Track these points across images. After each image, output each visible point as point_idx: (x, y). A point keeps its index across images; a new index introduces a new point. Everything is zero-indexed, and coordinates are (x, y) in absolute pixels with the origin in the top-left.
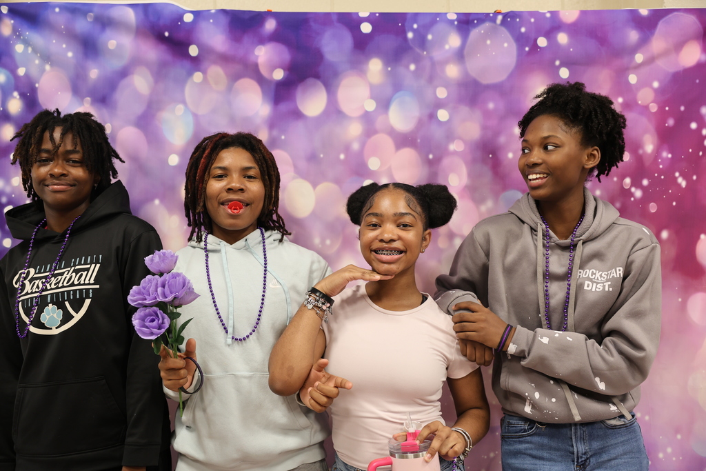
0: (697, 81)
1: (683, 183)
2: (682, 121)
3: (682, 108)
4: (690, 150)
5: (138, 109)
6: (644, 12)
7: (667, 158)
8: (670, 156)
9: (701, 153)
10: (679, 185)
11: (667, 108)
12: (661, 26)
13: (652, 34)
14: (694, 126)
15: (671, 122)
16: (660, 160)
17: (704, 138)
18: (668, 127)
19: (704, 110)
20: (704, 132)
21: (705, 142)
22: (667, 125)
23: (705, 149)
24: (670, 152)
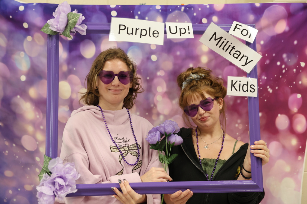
0: (283, 41)
1: (270, 91)
2: (273, 61)
3: (274, 55)
4: (276, 76)
5: (2, 54)
6: (258, 5)
7: (264, 79)
8: (266, 78)
9: (281, 77)
10: (269, 92)
11: (266, 55)
12: (266, 12)
13: (261, 16)
14: (279, 63)
15: (268, 62)
16: (261, 80)
17: (283, 69)
18: (266, 64)
19: (284, 56)
20: (283, 66)
21: (284, 71)
22: (265, 63)
23: (283, 74)
24: (266, 76)
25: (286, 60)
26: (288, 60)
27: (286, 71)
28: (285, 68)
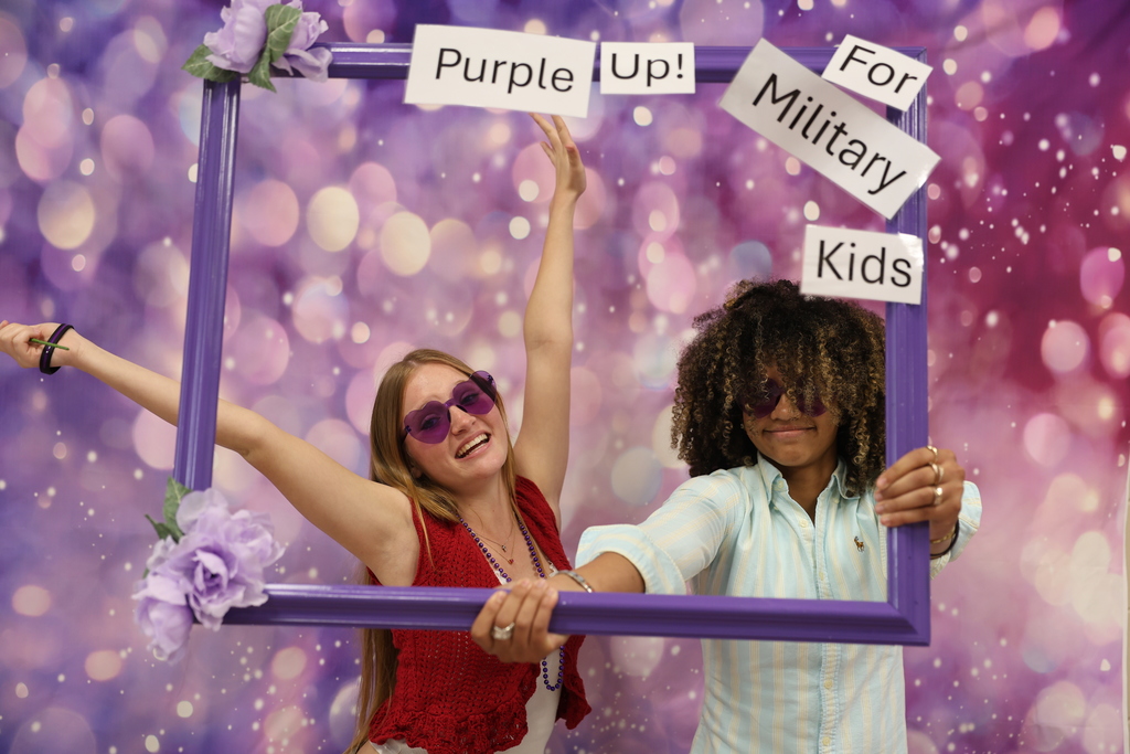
0: (1052, 73)
1: (1023, 236)
2: (1027, 136)
3: (1027, 117)
4: (1037, 185)
5: (140, 87)
7: (1001, 195)
8: (1005, 192)
9: (1054, 190)
10: (1018, 240)
11: (1003, 116)
14: (1044, 145)
15: (1008, 138)
16: (988, 200)
17: (1060, 165)
18: (1003, 145)
19: (1062, 121)
20: (1061, 156)
21: (1063, 173)
22: (1001, 143)
23: (1060, 183)
24: (1005, 186)
25: (1067, 134)
26: (1076, 134)
27: (1068, 171)
28: (1065, 163)
